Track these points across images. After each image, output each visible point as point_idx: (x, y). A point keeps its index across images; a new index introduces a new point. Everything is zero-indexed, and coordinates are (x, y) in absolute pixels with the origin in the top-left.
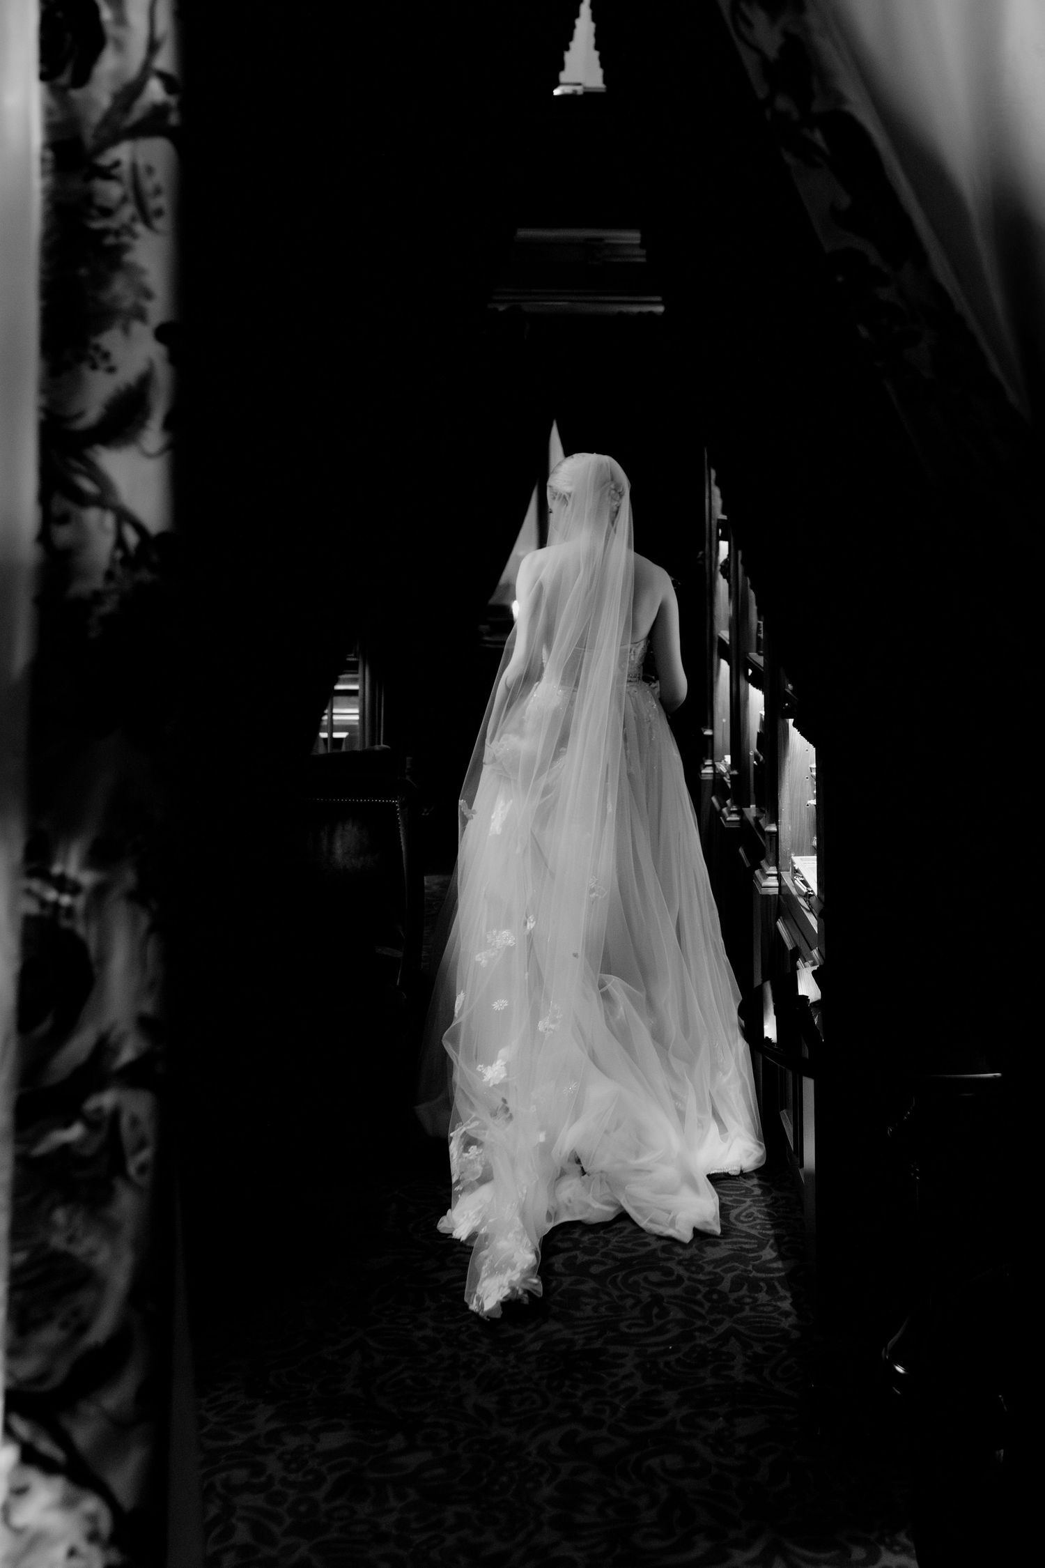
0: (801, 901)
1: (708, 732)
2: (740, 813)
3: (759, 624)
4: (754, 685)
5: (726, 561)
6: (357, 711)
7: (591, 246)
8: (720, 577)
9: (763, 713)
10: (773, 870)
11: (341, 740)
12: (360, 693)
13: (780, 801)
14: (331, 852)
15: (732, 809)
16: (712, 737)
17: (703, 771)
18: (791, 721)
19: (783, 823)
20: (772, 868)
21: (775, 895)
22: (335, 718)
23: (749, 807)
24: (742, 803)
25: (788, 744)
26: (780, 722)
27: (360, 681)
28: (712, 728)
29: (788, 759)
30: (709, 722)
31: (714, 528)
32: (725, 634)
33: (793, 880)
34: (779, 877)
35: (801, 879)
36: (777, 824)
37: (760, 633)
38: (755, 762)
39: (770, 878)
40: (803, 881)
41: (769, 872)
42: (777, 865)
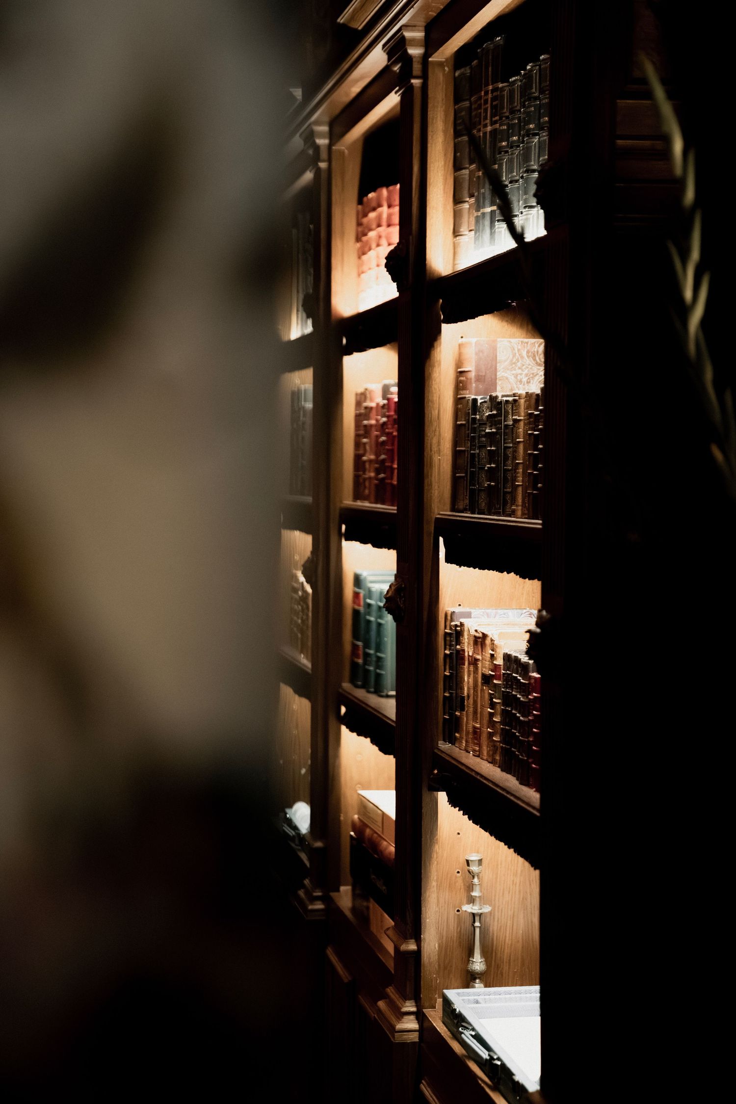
0: (477, 1069)
2: (327, 899)
3: (355, 647)
4: (354, 730)
10: (411, 1006)
13: (423, 909)
15: (315, 894)
18: (443, 795)
20: (408, 1003)
21: (414, 1043)
23: (338, 890)
24: (326, 884)
26: (426, 796)
33: (455, 1032)
34: (420, 1016)
35: (473, 1033)
36: (417, 942)
37: (358, 657)
38: (352, 833)
39: (406, 1018)
40: (478, 1038)
41: (405, 1009)
42: (417, 998)
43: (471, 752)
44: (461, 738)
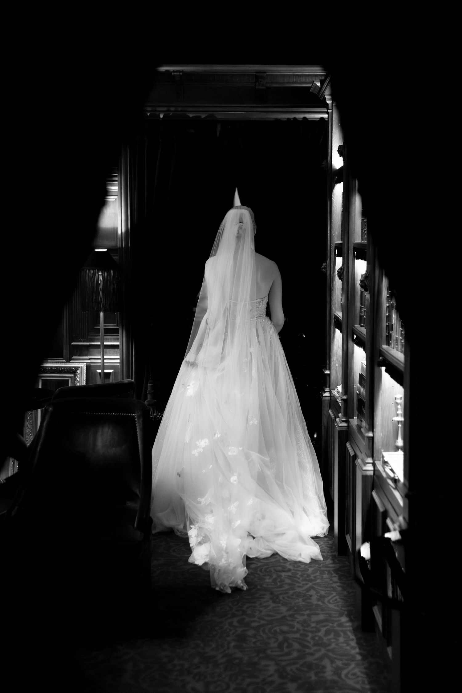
0: (390, 482)
1: (327, 372)
2: (348, 421)
3: (361, 308)
4: (358, 345)
5: (341, 269)
6: (118, 357)
7: (258, 76)
8: (337, 278)
9: (365, 363)
10: (370, 460)
11: (110, 373)
12: (120, 347)
13: (375, 418)
14: (95, 444)
15: (342, 419)
16: (329, 375)
17: (324, 395)
18: (383, 369)
19: (377, 432)
21: (371, 476)
22: (105, 361)
23: (353, 418)
24: (348, 415)
25: (381, 383)
26: (376, 368)
27: (121, 339)
28: (330, 370)
29: (381, 392)
30: (328, 365)
31: (333, 249)
32: (339, 314)
33: (384, 468)
34: (374, 465)
35: (390, 468)
36: (373, 431)
37: (362, 313)
38: (357, 392)
39: (368, 465)
40: (392, 470)
41: (367, 461)
42: (373, 457)
43: (395, 349)
44: (392, 343)
